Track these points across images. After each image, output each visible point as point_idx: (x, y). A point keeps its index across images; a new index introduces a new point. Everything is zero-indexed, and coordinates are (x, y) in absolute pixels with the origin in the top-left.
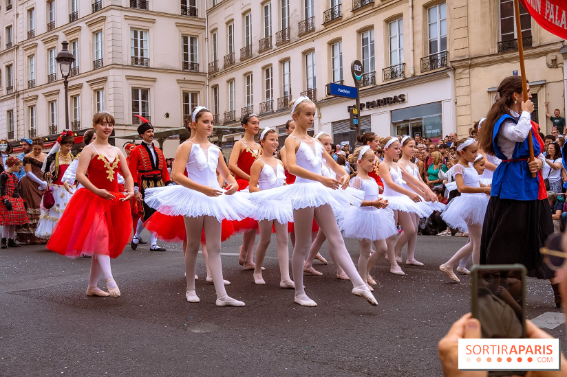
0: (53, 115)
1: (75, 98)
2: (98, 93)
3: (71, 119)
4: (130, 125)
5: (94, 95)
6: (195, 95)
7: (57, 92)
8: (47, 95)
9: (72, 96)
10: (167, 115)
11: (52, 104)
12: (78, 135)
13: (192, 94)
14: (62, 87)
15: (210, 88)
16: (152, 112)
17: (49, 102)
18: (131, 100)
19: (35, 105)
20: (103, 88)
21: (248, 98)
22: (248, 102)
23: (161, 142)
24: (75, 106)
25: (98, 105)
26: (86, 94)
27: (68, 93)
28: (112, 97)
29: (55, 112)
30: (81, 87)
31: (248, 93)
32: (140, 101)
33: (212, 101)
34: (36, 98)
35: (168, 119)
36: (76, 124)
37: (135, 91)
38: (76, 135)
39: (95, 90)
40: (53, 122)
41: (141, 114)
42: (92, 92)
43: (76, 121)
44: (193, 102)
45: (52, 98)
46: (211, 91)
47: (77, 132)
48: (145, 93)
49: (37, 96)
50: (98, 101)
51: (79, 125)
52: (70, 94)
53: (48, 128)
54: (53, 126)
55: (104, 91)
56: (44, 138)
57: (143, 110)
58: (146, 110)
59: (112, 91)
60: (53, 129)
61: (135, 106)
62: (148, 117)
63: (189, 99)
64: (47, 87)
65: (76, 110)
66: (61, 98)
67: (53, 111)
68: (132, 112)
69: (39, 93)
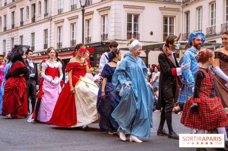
0: (73, 33)
1: (89, 21)
2: (104, 17)
3: (86, 36)
4: (125, 40)
5: (101, 19)
6: (172, 18)
7: (77, 17)
8: (70, 19)
9: (86, 20)
10: (152, 33)
11: (73, 25)
12: (90, 47)
13: (170, 18)
14: (80, 14)
15: (184, 14)
16: (140, 31)
17: (71, 24)
18: (126, 23)
19: (62, 26)
20: (107, 14)
21: (212, 21)
22: (212, 24)
23: (147, 53)
24: (88, 26)
25: (104, 26)
26: (96, 19)
27: (85, 17)
28: (113, 21)
29: (75, 31)
30: (92, 14)
31: (212, 17)
32: (133, 23)
33: (185, 23)
34: (63, 21)
35: (152, 36)
36: (89, 39)
37: (129, 16)
38: (88, 47)
39: (102, 16)
40: (73, 37)
41: (133, 33)
42: (100, 16)
43: (88, 38)
44: (170, 24)
45: (73, 21)
46: (184, 16)
47: (89, 45)
48: (137, 17)
49: (64, 20)
50: (104, 23)
51: (90, 40)
52: (86, 18)
53: (70, 42)
54: (73, 41)
55: (108, 16)
56: (67, 49)
57: (135, 30)
58: (137, 30)
59: (113, 16)
60: (73, 42)
61: (129, 26)
62: (138, 34)
63: (168, 21)
64: (70, 14)
65: (88, 29)
66: (79, 21)
67: (73, 30)
68: (126, 31)
69: (65, 18)
